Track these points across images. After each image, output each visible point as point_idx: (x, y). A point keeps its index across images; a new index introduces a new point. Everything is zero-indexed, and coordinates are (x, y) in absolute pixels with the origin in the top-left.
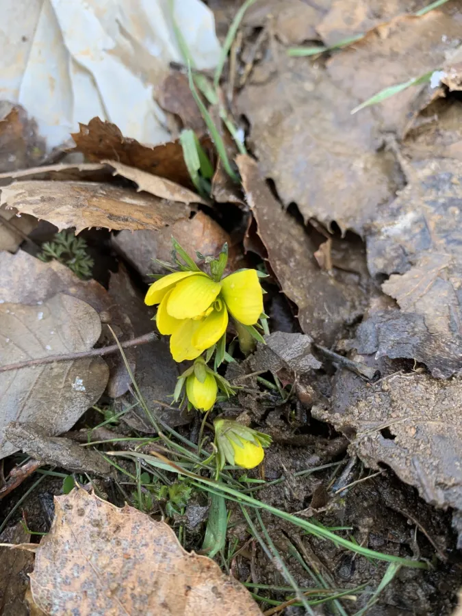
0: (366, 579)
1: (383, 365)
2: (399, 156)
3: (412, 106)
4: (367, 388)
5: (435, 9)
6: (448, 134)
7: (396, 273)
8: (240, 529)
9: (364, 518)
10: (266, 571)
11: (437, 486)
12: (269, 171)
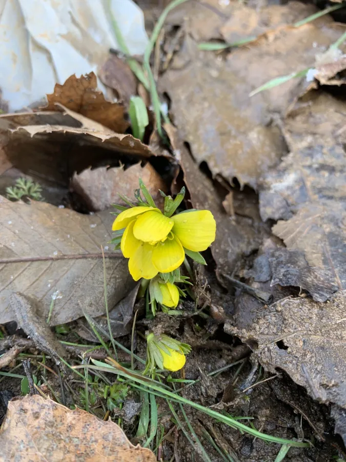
0: (262, 455)
1: (275, 290)
2: (284, 130)
3: (292, 93)
4: (265, 309)
5: (309, 23)
6: (318, 116)
7: (281, 219)
8: (166, 418)
9: (262, 409)
10: (185, 451)
11: (321, 387)
12: (186, 136)
